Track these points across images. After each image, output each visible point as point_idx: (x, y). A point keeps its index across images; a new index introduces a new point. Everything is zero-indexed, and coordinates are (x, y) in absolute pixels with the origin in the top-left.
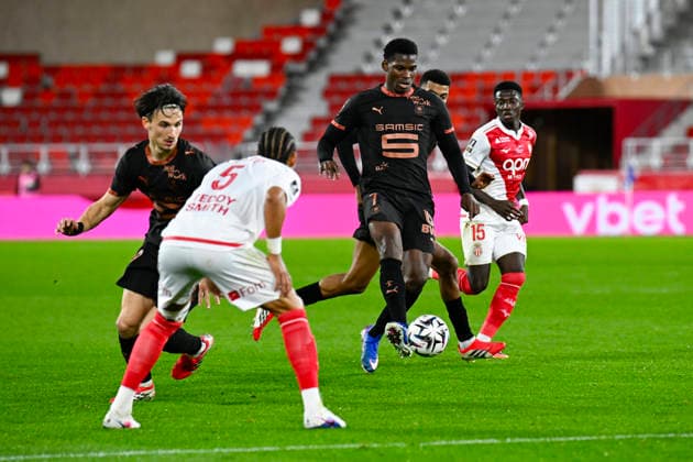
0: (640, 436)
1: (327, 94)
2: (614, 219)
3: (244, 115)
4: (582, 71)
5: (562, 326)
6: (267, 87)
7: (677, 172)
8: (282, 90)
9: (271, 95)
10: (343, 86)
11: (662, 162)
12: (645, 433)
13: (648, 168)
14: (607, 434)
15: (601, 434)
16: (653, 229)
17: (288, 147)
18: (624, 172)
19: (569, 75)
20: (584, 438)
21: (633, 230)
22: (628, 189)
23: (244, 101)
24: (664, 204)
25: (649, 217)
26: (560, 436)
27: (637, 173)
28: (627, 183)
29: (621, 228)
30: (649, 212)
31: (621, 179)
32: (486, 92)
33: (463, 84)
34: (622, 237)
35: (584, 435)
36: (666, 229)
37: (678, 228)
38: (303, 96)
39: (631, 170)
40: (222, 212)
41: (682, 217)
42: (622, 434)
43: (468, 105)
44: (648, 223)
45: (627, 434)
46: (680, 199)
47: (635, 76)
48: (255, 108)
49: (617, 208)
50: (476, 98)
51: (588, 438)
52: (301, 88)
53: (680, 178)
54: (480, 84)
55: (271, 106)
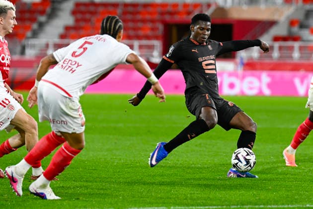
0: (245, 207)
1: (74, 13)
2: (232, 86)
3: (27, 23)
4: (216, 3)
5: (202, 145)
6: (40, 8)
7: (267, 61)
8: (48, 10)
9: (42, 13)
10: (83, 8)
11: (259, 55)
12: (247, 205)
13: (251, 58)
14: (227, 205)
15: (223, 205)
16: (253, 92)
17: (117, 27)
18: (238, 60)
19: (209, 6)
20: (215, 207)
21: (242, 93)
22: (240, 70)
23: (27, 15)
24: (260, 79)
25: (251, 86)
26: (201, 206)
27: (245, 61)
28: (239, 66)
29: (236, 91)
30: (251, 83)
31: (236, 64)
32: (162, 14)
33: (150, 9)
34: (236, 96)
35: (214, 205)
36: (261, 92)
37: (267, 92)
38: (61, 14)
39: (242, 59)
40: (71, 71)
41: (270, 86)
42: (234, 205)
43: (153, 21)
44: (251, 88)
45: (237, 205)
46: (269, 75)
47: (245, 7)
48: (33, 20)
49: (233, 80)
50: (157, 17)
51: (216, 207)
52: (60, 10)
53: (270, 64)
54: (159, 9)
55: (42, 19)
